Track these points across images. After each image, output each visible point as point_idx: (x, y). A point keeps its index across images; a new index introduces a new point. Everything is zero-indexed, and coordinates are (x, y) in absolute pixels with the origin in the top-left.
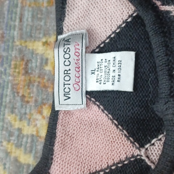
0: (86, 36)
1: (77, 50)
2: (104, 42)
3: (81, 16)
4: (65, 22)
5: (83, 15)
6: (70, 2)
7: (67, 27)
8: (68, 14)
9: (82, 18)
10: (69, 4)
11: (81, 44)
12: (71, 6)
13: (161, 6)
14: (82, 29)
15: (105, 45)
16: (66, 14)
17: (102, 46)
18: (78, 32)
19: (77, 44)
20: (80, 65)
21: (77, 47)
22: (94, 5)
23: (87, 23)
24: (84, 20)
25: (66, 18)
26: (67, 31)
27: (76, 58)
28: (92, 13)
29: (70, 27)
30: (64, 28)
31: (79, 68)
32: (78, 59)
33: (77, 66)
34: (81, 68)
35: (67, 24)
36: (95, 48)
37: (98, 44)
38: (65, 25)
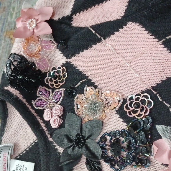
0: (12, 148)
1: (5, 158)
2: (22, 153)
3: (13, 134)
4: (4, 136)
5: (14, 134)
6: (8, 124)
7: (4, 140)
8: (6, 132)
9: (13, 135)
10: (8, 125)
11: (7, 154)
12: (9, 126)
13: (50, 138)
14: (10, 143)
15: (23, 155)
16: (5, 132)
17: (21, 155)
18: (9, 144)
19: (5, 153)
20: (6, 167)
21: (5, 155)
22: (21, 128)
23: (16, 139)
24: (14, 136)
25: (4, 134)
26: (4, 143)
27: (4, 162)
28: (19, 132)
29: (6, 140)
30: (2, 140)
31: (5, 169)
32: (5, 163)
33: (4, 167)
34: (6, 169)
35: (4, 138)
36: (18, 155)
37: (20, 153)
38: (3, 139)
